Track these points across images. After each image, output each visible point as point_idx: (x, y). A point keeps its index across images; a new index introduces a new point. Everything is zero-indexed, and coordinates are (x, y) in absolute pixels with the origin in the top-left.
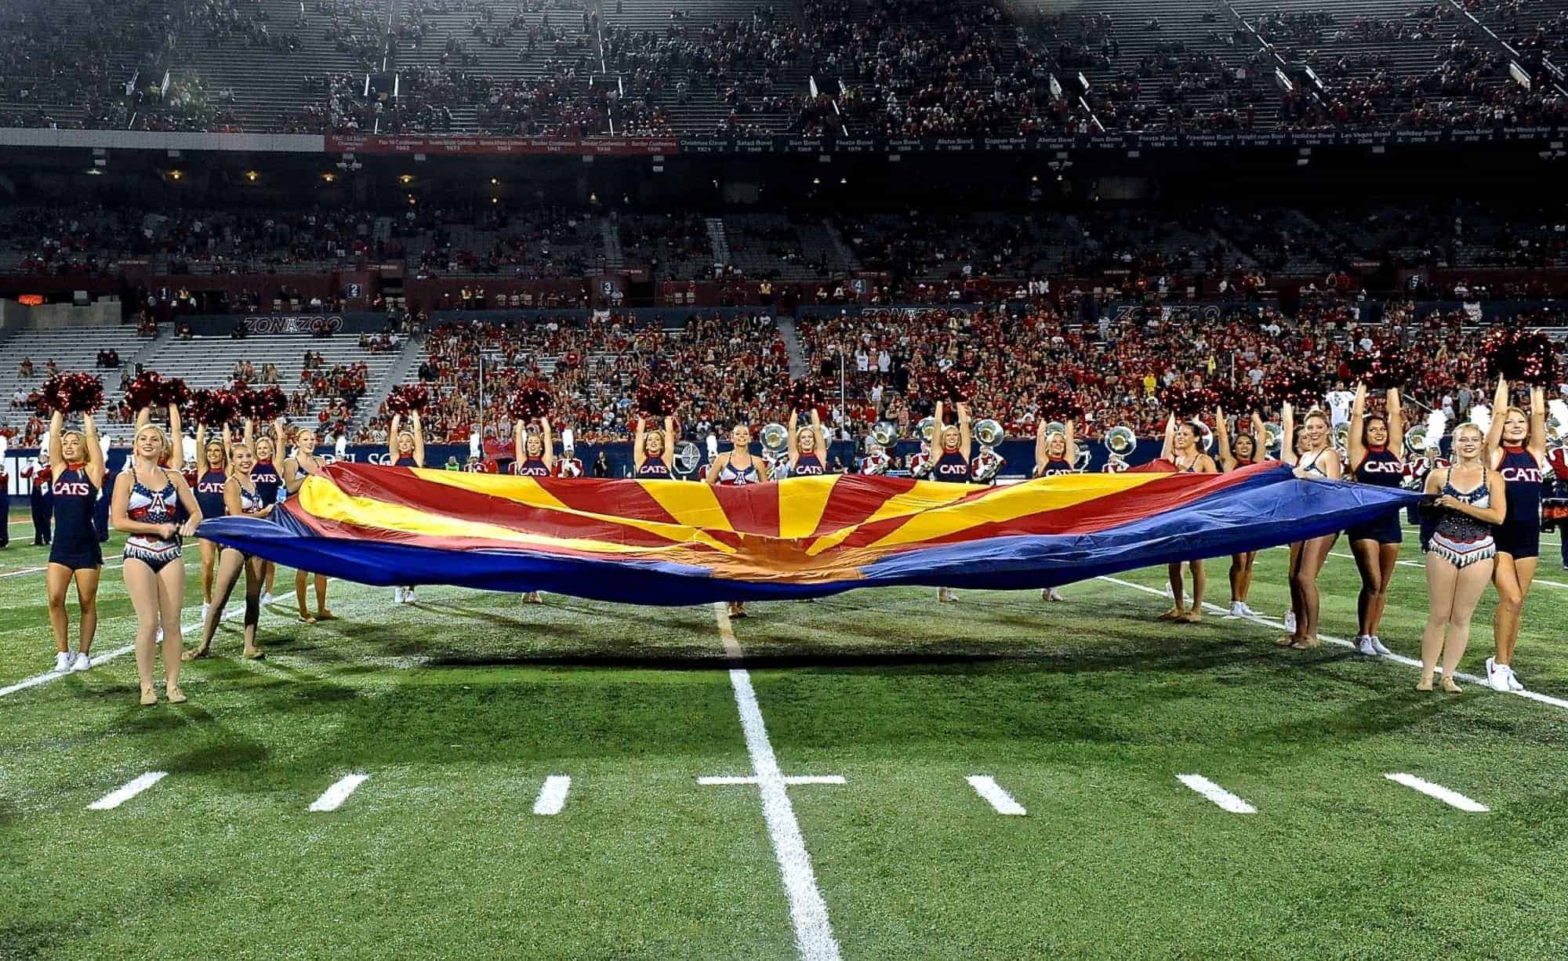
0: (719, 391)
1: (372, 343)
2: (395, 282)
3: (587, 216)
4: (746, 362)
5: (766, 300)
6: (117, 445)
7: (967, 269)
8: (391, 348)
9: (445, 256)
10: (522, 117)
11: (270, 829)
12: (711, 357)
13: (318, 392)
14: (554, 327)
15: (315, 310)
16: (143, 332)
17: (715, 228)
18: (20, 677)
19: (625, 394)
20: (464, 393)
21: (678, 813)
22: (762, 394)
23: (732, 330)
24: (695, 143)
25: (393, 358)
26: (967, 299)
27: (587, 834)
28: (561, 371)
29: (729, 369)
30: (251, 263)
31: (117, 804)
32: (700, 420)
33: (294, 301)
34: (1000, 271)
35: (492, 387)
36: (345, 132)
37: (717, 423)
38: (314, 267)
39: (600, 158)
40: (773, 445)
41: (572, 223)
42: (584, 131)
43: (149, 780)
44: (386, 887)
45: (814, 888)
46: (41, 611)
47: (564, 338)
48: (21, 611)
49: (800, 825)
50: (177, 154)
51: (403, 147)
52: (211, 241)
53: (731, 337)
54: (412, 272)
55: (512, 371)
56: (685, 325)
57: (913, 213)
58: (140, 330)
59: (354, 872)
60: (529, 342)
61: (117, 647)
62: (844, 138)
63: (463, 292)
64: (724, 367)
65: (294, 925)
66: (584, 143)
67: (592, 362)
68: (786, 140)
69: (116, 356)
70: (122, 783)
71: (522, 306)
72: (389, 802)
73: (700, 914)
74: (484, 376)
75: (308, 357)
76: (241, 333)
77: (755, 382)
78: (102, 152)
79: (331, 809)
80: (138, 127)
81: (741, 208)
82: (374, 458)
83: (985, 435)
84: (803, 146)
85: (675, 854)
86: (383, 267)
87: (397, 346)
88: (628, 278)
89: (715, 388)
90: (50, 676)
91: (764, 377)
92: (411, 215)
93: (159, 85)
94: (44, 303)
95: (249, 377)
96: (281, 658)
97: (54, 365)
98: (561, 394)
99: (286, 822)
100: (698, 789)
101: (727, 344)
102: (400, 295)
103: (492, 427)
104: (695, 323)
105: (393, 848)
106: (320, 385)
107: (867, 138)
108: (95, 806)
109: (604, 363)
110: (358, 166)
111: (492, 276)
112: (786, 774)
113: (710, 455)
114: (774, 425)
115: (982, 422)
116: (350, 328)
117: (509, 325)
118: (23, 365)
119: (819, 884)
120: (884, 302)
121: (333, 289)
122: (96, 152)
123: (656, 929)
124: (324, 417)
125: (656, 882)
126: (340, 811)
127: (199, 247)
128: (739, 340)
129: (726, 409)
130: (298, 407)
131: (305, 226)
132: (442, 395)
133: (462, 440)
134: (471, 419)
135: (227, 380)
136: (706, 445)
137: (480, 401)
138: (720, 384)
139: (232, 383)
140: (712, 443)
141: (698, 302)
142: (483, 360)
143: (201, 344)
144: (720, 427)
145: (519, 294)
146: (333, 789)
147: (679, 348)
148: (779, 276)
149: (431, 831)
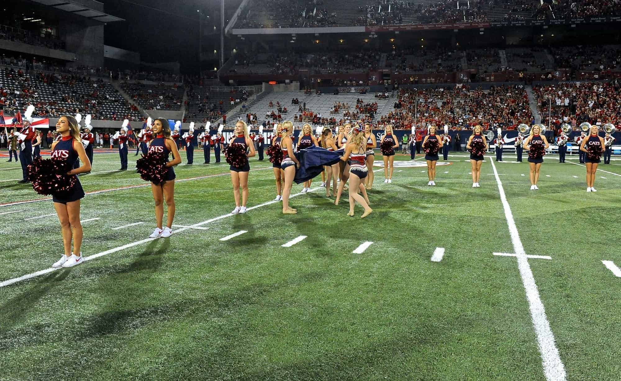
0: (502, 113)
1: (379, 96)
2: (388, 75)
3: (455, 51)
4: (513, 102)
5: (521, 79)
6: (297, 129)
7: (602, 67)
8: (386, 97)
9: (404, 66)
10: (433, 17)
11: (339, 258)
12: (498, 99)
13: (361, 112)
14: (442, 90)
15: (361, 85)
16: (306, 93)
17: (502, 54)
18: (264, 201)
19: (467, 113)
20: (411, 112)
21: (485, 265)
22: (519, 113)
23: (507, 90)
24: (496, 23)
25: (386, 101)
26: (601, 78)
27: (451, 270)
28: (444, 105)
29: (506, 104)
30: (340, 70)
31: (291, 245)
32: (494, 123)
33: (354, 82)
34: (615, 67)
35: (420, 110)
36: (372, 25)
37: (501, 123)
38: (361, 70)
39: (460, 30)
40: (523, 132)
41: (450, 53)
42: (455, 21)
43: (301, 238)
44: (378, 282)
45: (539, 299)
46: (272, 181)
47: (446, 94)
48: (266, 181)
49: (533, 274)
50: (318, 35)
51: (391, 29)
52: (328, 63)
53: (507, 93)
54: (393, 71)
55: (427, 105)
56: (490, 89)
57: (580, 46)
59: (367, 276)
60: (433, 95)
61: (294, 193)
62: (554, 19)
63: (411, 78)
64: (504, 104)
65: (346, 293)
66: (455, 25)
68: (530, 21)
69: (298, 100)
70: (293, 238)
71: (431, 83)
72: (380, 252)
73: (493, 305)
74: (417, 107)
75: (358, 100)
76: (336, 93)
77: (516, 109)
78: (295, 35)
79: (360, 253)
80: (306, 26)
81: (513, 46)
82: (379, 134)
83: (608, 129)
84: (537, 23)
85: (484, 281)
86: (384, 70)
87: (388, 97)
88: (470, 72)
89: (501, 111)
90: (273, 202)
91: (519, 107)
92: (394, 52)
93: (313, 13)
94: (276, 84)
95: (339, 107)
97: (279, 103)
98: (444, 113)
99: (345, 256)
100: (493, 257)
101: (505, 95)
102: (389, 80)
103: (419, 124)
104: (494, 88)
105: (381, 269)
106: (362, 110)
107: (563, 19)
108: (284, 246)
109: (460, 102)
110: (376, 36)
111: (421, 73)
112: (527, 253)
113: (498, 135)
114: (523, 124)
115: (607, 124)
116: (372, 91)
117: (426, 89)
118: (270, 103)
119: (541, 298)
120: (568, 80)
121: (367, 78)
122: (293, 35)
123: (476, 309)
125: (476, 291)
126: (363, 254)
127: (324, 65)
128: (510, 94)
129: (504, 119)
130: (354, 117)
131: (357, 57)
132: (402, 113)
133: (409, 129)
134: (412, 122)
135: (332, 108)
136: (497, 131)
137: (415, 116)
138: (503, 109)
139: (333, 109)
140: (499, 131)
141: (495, 80)
142: (417, 101)
143: (324, 96)
144: (502, 125)
145: (430, 78)
146: (361, 246)
147: (487, 97)
148: (527, 70)
149: (394, 264)
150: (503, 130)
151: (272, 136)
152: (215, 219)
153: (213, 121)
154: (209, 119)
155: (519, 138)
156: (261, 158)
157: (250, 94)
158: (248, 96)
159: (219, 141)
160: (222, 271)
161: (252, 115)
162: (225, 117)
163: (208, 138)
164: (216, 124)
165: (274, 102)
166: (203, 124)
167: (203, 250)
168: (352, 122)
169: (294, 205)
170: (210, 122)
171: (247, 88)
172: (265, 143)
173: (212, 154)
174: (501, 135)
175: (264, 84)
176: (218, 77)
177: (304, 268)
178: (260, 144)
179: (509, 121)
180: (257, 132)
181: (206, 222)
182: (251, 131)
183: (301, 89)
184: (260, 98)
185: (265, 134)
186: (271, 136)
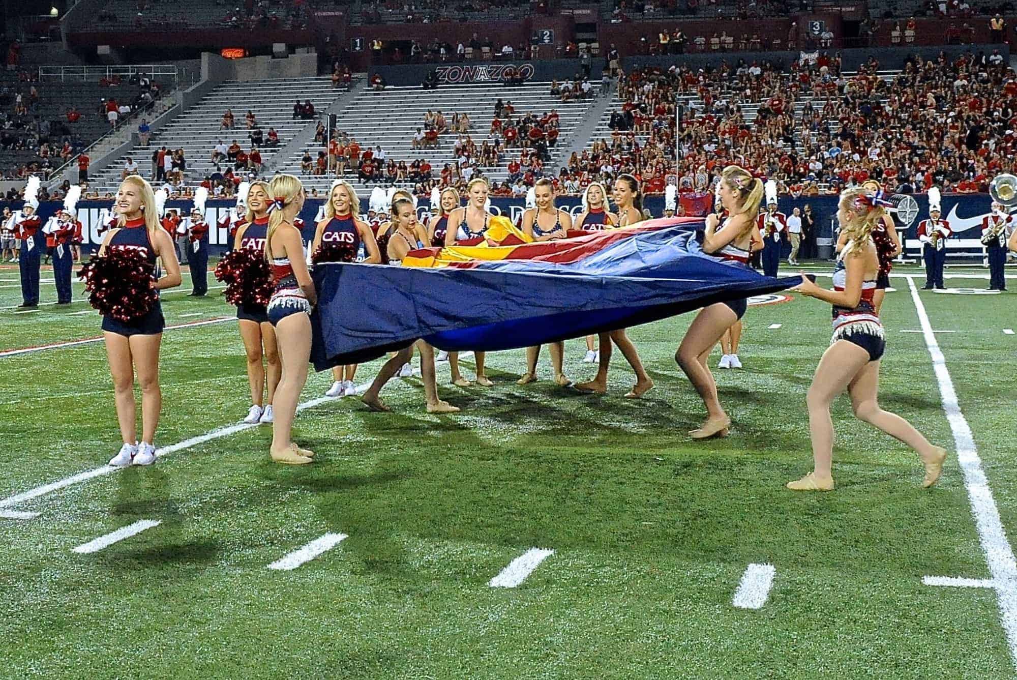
0: (941, 139)
1: (564, 91)
2: (590, 27)
4: (972, 107)
5: (997, 37)
6: (310, 196)
8: (584, 95)
11: (449, 603)
12: (931, 99)
13: (508, 143)
14: (757, 71)
15: (506, 58)
16: (337, 83)
18: (212, 427)
19: (834, 143)
20: (661, 141)
21: (899, 617)
22: (992, 141)
23: (956, 70)
25: (586, 106)
27: (794, 635)
28: (764, 117)
29: (952, 114)
30: (442, 11)
31: (296, 565)
32: (918, 170)
33: (486, 49)
35: (689, 136)
37: (939, 173)
38: (507, 13)
40: (1006, 197)
43: (330, 541)
46: (235, 360)
47: (768, 83)
48: (215, 360)
53: (955, 80)
54: (606, 16)
55: (711, 119)
56: (902, 67)
58: (334, 81)
59: (535, 659)
60: (729, 88)
63: (661, 35)
64: (947, 112)
67: (797, 107)
69: (311, 107)
70: (303, 543)
71: (723, 49)
72: (575, 581)
74: (680, 124)
75: (499, 105)
76: (432, 82)
77: (982, 128)
79: (512, 585)
85: (897, 666)
86: (577, 12)
87: (590, 94)
88: (840, 16)
89: (937, 135)
90: (238, 428)
91: (993, 122)
94: (245, 56)
95: (441, 127)
96: (466, 418)
97: (253, 117)
98: (763, 143)
99: (466, 597)
100: (925, 591)
101: (950, 87)
102: (594, 41)
103: (688, 178)
104: (915, 63)
105: (577, 634)
106: (510, 134)
108: (274, 566)
109: (811, 108)
111: (690, 18)
113: (931, 209)
114: (1006, 175)
116: (542, 75)
117: (708, 70)
118: (225, 117)
121: (525, 35)
124: (514, 167)
126: (522, 587)
129: (949, 158)
130: (488, 158)
132: (637, 145)
133: (657, 192)
134: (667, 169)
135: (419, 130)
136: (927, 197)
137: (676, 151)
138: (942, 131)
139: (423, 134)
140: (934, 196)
141: (918, 40)
142: (680, 107)
143: (394, 95)
144: (941, 178)
145: (719, 37)
146: (515, 563)
147: (895, 92)
148: (1013, 9)
149: (620, 618)
150: (946, 194)
151: (234, 218)
152: (56, 486)
153: (47, 174)
154: (36, 167)
155: (996, 219)
156: (200, 289)
157: (163, 88)
158: (156, 95)
159: (68, 236)
160: (83, 650)
161: (169, 153)
162: (87, 160)
163: (34, 228)
164: (55, 183)
165: (239, 115)
166: (15, 184)
167: (20, 584)
168: (480, 172)
169: (305, 436)
170: (37, 178)
171: (154, 70)
172: (212, 240)
173: (47, 278)
174: (939, 208)
175: (205, 57)
176: (63, 36)
177: (341, 637)
178: (196, 246)
179: (964, 166)
180: (187, 206)
181: (31, 495)
182: (168, 204)
183: (320, 72)
184: (194, 101)
185: (212, 211)
186: (229, 219)
